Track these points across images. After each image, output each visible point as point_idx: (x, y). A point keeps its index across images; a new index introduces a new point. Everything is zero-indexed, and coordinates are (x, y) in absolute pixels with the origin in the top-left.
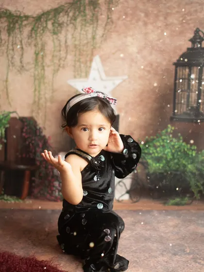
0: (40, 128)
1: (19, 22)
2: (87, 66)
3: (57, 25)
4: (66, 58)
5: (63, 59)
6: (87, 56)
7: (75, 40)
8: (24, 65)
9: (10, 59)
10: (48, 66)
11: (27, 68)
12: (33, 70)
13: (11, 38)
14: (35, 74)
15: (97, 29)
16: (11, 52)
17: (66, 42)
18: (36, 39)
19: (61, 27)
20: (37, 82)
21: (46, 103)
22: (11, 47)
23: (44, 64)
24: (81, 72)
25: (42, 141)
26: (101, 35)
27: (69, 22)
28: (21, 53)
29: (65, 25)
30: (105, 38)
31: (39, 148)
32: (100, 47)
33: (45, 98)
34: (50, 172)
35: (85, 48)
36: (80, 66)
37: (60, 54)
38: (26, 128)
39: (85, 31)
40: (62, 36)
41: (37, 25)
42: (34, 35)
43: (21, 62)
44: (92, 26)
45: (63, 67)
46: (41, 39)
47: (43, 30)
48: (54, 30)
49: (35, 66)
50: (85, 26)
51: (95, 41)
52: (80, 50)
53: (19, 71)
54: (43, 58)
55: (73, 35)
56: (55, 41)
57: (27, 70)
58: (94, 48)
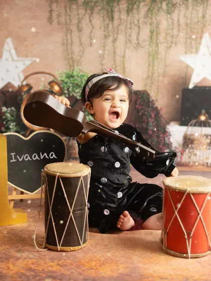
0: (153, 100)
1: (137, 3)
2: (197, 43)
3: (170, 5)
4: (178, 36)
7: (187, 19)
8: (141, 42)
10: (162, 43)
11: (142, 45)
12: (148, 47)
13: (129, 18)
14: (149, 51)
16: (129, 30)
17: (178, 20)
18: (151, 18)
19: (175, 8)
20: (151, 58)
21: (158, 77)
22: (128, 26)
23: (158, 41)
25: (155, 112)
27: (181, 3)
28: (137, 31)
29: (178, 5)
31: (152, 118)
33: (158, 73)
34: (161, 140)
35: (196, 27)
36: (191, 43)
38: (139, 100)
39: (196, 10)
40: (175, 16)
41: (153, 6)
42: (150, 15)
43: (137, 40)
44: (202, 6)
45: (176, 44)
47: (158, 10)
48: (168, 10)
49: (150, 42)
50: (196, 6)
51: (205, 19)
52: (191, 28)
53: (134, 47)
54: (157, 36)
55: (185, 14)
56: (169, 20)
57: (142, 47)
58: (204, 26)
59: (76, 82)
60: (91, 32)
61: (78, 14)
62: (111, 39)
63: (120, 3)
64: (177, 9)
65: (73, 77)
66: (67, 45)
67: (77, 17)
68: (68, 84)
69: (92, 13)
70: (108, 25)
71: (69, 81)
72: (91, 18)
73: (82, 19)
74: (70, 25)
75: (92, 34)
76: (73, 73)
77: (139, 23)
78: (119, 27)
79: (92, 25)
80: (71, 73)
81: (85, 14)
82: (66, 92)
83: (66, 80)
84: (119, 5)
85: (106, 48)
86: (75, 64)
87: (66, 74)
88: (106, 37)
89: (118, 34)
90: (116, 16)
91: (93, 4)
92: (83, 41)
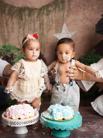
5: (51, 25)
6: (61, 24)
9: (30, 27)
15: (64, 13)
24: (59, 30)
26: (66, 15)
30: (68, 16)
32: (66, 20)
37: (50, 24)
46: (42, 18)
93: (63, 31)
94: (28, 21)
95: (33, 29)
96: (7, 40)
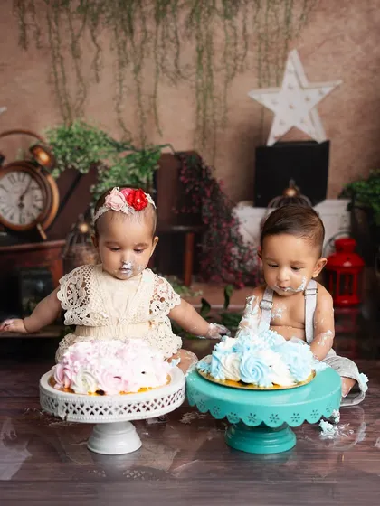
0: (207, 168)
1: (173, 2)
2: (278, 68)
3: (230, 2)
4: (245, 55)
5: (241, 57)
6: (278, 50)
7: (259, 27)
8: (181, 70)
9: (160, 61)
10: (218, 70)
11: (185, 74)
12: (194, 77)
13: (160, 28)
14: (197, 83)
15: (292, 6)
16: (161, 50)
17: (245, 30)
18: (198, 27)
19: (237, 7)
20: (201, 96)
21: (215, 128)
22: (160, 43)
23: (212, 67)
24: (269, 76)
25: (211, 188)
26: (299, 16)
28: (175, 50)
30: (305, 21)
31: (206, 197)
32: (297, 36)
33: (214, 121)
34: (225, 233)
35: (274, 39)
36: (267, 68)
37: (236, 50)
38: (185, 168)
39: (272, 10)
40: (238, 21)
41: (199, 4)
42: (195, 22)
43: (176, 65)
44: (284, 3)
45: (242, 71)
46: (206, 28)
47: (209, 12)
48: (225, 11)
49: (198, 70)
50: (274, 3)
51: (290, 26)
52: (266, 41)
53: (172, 80)
54: (209, 58)
55: (255, 18)
56: (228, 29)
57: (185, 78)
58: (290, 37)
59: (76, 144)
60: (97, 57)
61: (71, 29)
62: (132, 66)
63: (143, 4)
64: (241, 9)
65: (71, 136)
66: (57, 82)
67: (70, 33)
68: (63, 149)
69: (95, 25)
70: (125, 43)
71: (65, 144)
72: (95, 34)
73: (79, 36)
74: (58, 48)
75: (98, 62)
76: (70, 129)
77: (176, 36)
78: (144, 46)
79: (97, 46)
80: (67, 130)
81: (83, 27)
82: (61, 162)
83: (60, 143)
84: (141, 7)
85: (124, 83)
86: (73, 113)
87: (58, 131)
88: (122, 64)
89: (142, 57)
90: (137, 27)
91: (95, 8)
92: (83, 74)
93: (289, 79)
94: (156, 41)
95: (171, 68)
96: (77, 110)
